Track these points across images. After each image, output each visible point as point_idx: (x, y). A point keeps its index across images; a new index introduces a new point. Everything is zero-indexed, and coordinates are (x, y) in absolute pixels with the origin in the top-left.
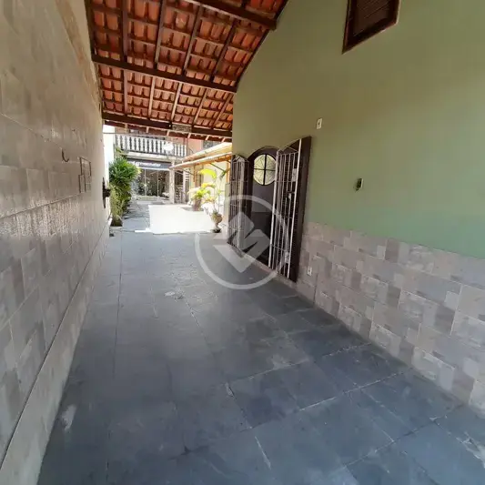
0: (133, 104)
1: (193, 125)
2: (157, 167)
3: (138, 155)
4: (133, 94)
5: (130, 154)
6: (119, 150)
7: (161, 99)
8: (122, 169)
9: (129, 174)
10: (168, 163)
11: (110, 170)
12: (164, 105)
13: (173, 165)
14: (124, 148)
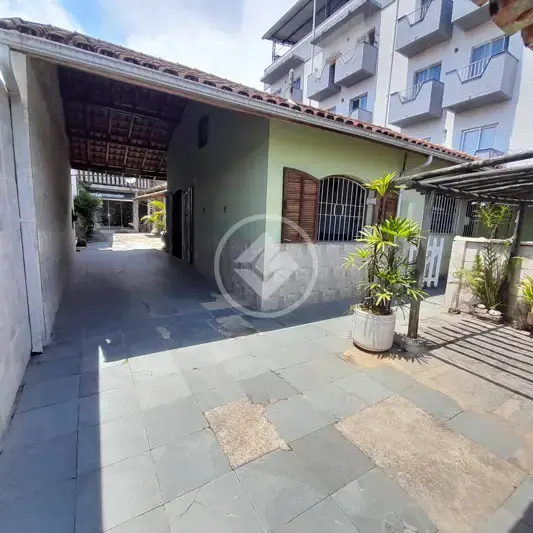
0: (94, 156)
1: (142, 169)
2: (120, 198)
3: (101, 187)
4: (94, 150)
5: (93, 186)
6: (81, 183)
7: (115, 153)
8: (85, 200)
9: (92, 204)
10: (130, 195)
11: (75, 201)
12: (117, 157)
13: (137, 196)
14: (87, 180)
